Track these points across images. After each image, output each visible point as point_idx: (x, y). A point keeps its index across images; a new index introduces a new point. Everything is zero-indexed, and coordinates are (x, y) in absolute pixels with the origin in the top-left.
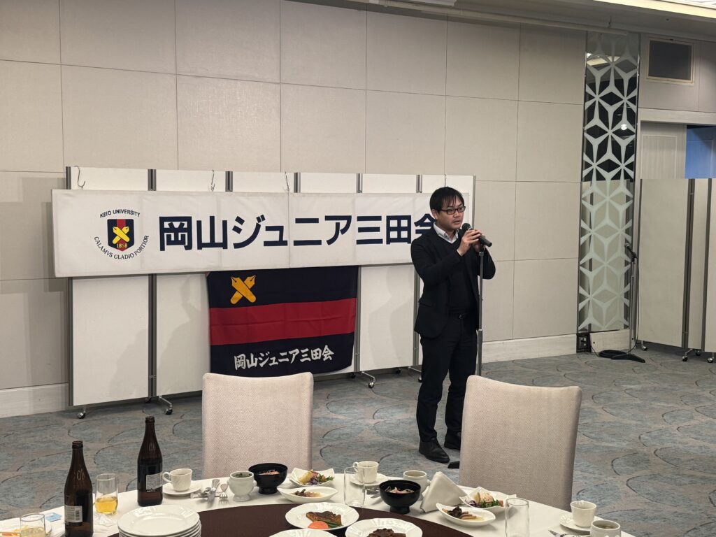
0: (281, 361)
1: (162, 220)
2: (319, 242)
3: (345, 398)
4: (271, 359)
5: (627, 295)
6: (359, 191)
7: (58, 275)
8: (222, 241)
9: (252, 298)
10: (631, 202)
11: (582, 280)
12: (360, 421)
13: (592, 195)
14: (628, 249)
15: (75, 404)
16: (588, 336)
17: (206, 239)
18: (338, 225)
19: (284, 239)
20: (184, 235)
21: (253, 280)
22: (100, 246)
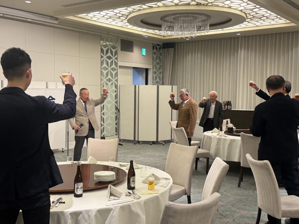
5: (116, 124)
10: (117, 92)
11: (102, 119)
14: (116, 108)
16: (104, 138)
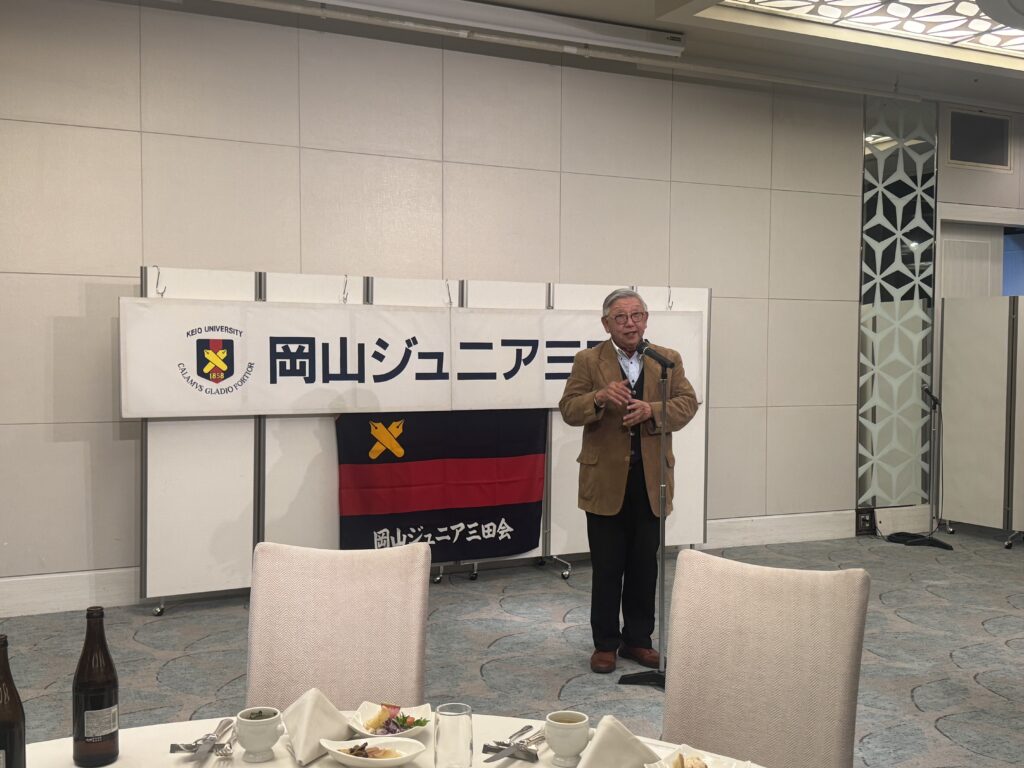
0: (439, 539)
1: (274, 341)
2: (492, 376)
3: (528, 592)
4: (426, 536)
5: (925, 457)
6: (549, 306)
7: (126, 415)
8: (356, 372)
9: (399, 452)
10: (929, 329)
11: (862, 435)
12: (544, 625)
13: (874, 319)
14: (927, 393)
15: (150, 594)
16: (871, 512)
17: (335, 369)
18: (519, 353)
19: (444, 371)
20: (304, 363)
21: (401, 427)
22: (187, 375)
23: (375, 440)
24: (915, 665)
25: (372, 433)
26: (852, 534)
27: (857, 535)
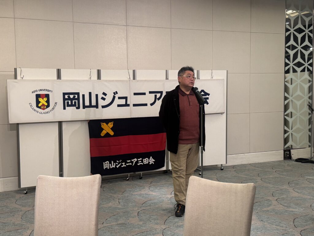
0: (127, 164)
1: (64, 94)
2: (146, 105)
3: (160, 183)
4: (122, 164)
5: (310, 130)
6: (167, 78)
7: (10, 122)
8: (95, 105)
9: (112, 133)
10: (311, 82)
13: (291, 79)
14: (310, 107)
15: (22, 186)
17: (87, 103)
18: (156, 96)
19: (128, 103)
20: (76, 102)
21: (112, 124)
22: (32, 107)
23: (103, 129)
24: (297, 210)
25: (102, 127)
26: (283, 159)
27: (284, 159)
